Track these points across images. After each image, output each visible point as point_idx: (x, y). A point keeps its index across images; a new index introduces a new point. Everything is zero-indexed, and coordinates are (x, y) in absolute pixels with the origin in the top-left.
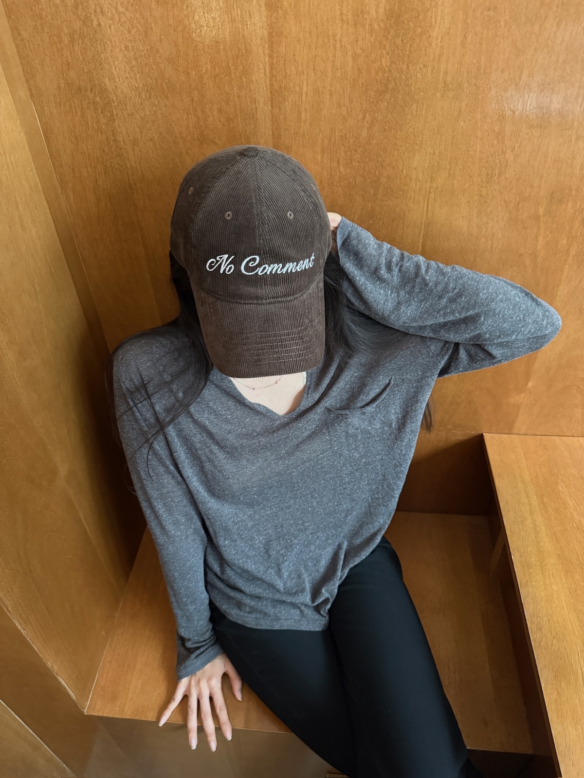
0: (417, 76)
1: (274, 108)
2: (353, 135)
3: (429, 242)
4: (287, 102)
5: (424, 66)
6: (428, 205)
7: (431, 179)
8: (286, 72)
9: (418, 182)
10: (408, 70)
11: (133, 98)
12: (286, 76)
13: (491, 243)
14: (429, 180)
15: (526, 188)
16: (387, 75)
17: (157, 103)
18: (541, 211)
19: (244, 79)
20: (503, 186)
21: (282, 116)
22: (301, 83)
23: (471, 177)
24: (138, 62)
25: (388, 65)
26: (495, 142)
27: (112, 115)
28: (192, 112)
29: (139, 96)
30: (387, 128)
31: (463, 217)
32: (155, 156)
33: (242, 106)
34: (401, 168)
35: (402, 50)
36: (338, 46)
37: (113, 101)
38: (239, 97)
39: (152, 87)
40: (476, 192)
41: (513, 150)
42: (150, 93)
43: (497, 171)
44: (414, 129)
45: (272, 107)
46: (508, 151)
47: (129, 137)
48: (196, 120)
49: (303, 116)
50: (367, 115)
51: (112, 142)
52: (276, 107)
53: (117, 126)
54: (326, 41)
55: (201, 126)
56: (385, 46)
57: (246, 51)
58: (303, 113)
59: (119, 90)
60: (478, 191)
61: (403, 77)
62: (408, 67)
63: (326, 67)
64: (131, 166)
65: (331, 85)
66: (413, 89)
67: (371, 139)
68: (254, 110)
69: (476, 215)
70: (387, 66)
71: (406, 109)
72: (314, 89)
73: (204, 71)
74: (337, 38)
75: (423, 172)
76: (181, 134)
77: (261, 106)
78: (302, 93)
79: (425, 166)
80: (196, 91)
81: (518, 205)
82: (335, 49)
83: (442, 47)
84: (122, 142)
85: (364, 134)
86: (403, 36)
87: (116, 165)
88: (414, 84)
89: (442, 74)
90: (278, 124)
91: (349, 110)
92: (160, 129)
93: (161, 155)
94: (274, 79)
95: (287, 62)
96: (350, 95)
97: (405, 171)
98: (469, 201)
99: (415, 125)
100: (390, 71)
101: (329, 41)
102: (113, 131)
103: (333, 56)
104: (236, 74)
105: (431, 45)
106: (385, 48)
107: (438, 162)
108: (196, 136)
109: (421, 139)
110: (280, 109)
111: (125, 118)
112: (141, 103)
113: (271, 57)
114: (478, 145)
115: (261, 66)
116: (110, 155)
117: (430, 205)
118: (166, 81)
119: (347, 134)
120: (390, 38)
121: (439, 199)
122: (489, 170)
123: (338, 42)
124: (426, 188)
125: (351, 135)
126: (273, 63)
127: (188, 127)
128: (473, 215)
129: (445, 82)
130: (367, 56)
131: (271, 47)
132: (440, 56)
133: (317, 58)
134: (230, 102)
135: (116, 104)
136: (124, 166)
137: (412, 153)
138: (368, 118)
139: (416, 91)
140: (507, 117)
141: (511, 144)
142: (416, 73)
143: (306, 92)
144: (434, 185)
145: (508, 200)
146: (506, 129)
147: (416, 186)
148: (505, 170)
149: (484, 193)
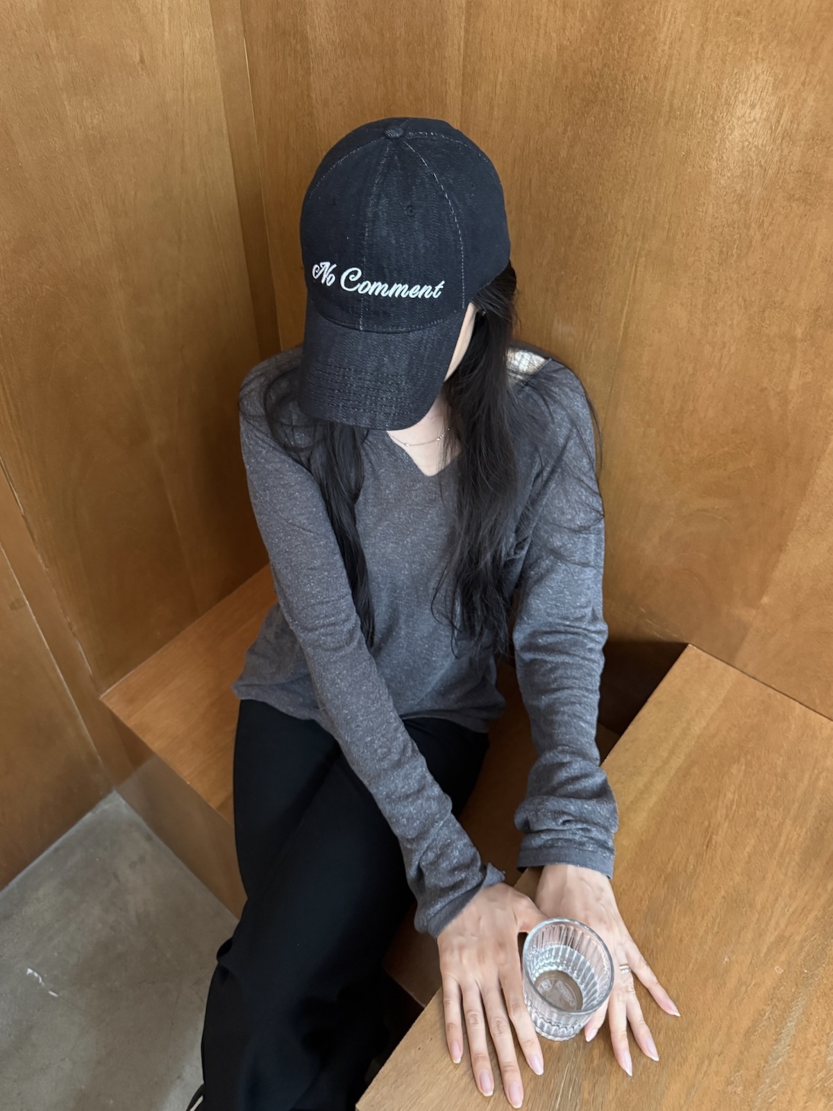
0: (635, 89)
2: (550, 152)
3: (634, 326)
4: (479, 91)
5: (645, 77)
6: (636, 272)
7: (643, 238)
8: (481, 54)
9: (625, 236)
10: (624, 79)
11: (329, 52)
12: (481, 58)
13: (720, 354)
14: (640, 238)
15: (777, 290)
16: (597, 80)
17: (350, 63)
18: (799, 332)
19: (436, 52)
20: (742, 276)
22: (496, 71)
23: (697, 249)
24: (337, 12)
25: (600, 67)
26: (735, 207)
27: (309, 68)
28: (381, 81)
29: (335, 52)
30: (591, 151)
31: (682, 304)
32: (343, 123)
33: (432, 85)
34: (605, 211)
35: (618, 51)
36: (542, 31)
37: (312, 53)
38: (429, 73)
39: (347, 44)
40: (703, 273)
41: (762, 225)
42: (345, 51)
43: (735, 250)
44: (626, 162)
45: (463, 94)
46: (753, 225)
47: (321, 95)
48: (385, 92)
49: (495, 113)
50: (569, 128)
51: (306, 97)
52: (468, 94)
53: (312, 81)
54: (529, 22)
55: (389, 99)
56: (598, 41)
57: (442, 19)
58: (496, 109)
59: (318, 41)
60: (705, 273)
61: (617, 87)
63: (525, 55)
64: (320, 129)
65: (530, 81)
66: (629, 107)
67: (572, 161)
68: (444, 93)
69: (700, 306)
70: (598, 69)
71: (618, 131)
72: (510, 81)
73: (398, 35)
74: (542, 21)
75: (633, 224)
77: (452, 89)
78: (496, 83)
79: (636, 217)
80: (388, 58)
81: (764, 311)
82: (538, 36)
83: (670, 56)
84: (315, 100)
85: (564, 153)
86: (621, 32)
87: (307, 125)
88: (630, 99)
89: (667, 92)
91: (549, 118)
92: (350, 94)
94: (468, 60)
95: (483, 42)
96: (550, 98)
97: (609, 215)
98: (692, 284)
99: (627, 156)
100: (601, 76)
101: (532, 24)
102: (308, 85)
103: (535, 44)
104: (429, 44)
105: (656, 50)
106: (597, 45)
107: (654, 216)
109: (633, 177)
110: (471, 97)
111: (320, 74)
112: (336, 60)
113: (467, 31)
114: (711, 206)
115: (456, 42)
116: (303, 112)
117: (638, 274)
118: (361, 39)
119: (543, 148)
120: (605, 32)
121: (651, 269)
122: (723, 247)
123: (542, 27)
124: (635, 248)
125: (548, 150)
126: (468, 40)
127: (376, 98)
128: (696, 305)
129: (671, 106)
130: (575, 51)
131: (468, 20)
132: (667, 68)
133: (516, 43)
134: (420, 78)
135: (313, 56)
136: (314, 128)
137: (620, 194)
138: (570, 134)
139: (633, 109)
140: (755, 174)
141: (758, 216)
142: (633, 85)
143: (501, 83)
144: (647, 246)
145: (748, 299)
146: (753, 192)
147: (622, 240)
148: (747, 253)
149: (714, 278)
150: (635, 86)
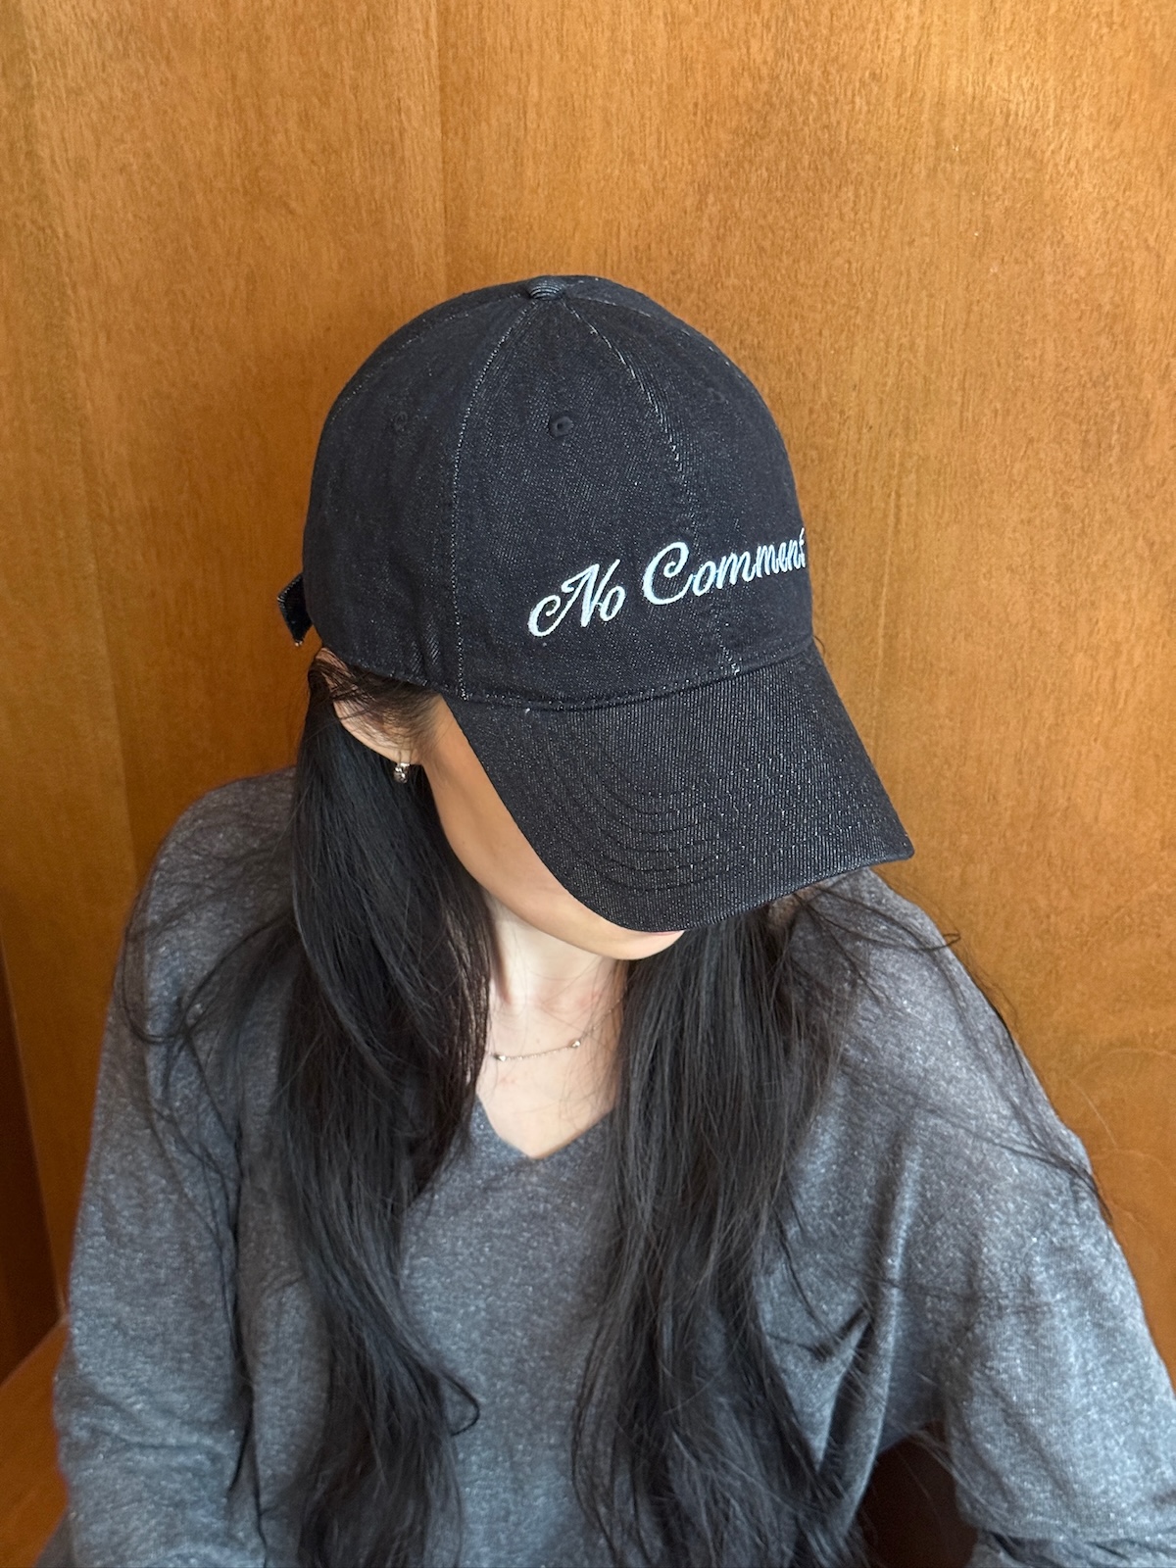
0: (853, 102)
1: (451, 135)
2: (670, 253)
3: (908, 631)
4: (483, 124)
5: (873, 75)
6: (898, 507)
7: (907, 428)
8: (484, 41)
9: (865, 430)
10: (828, 81)
11: (84, 47)
12: (483, 49)
13: (1109, 673)
14: (900, 431)
16: (764, 87)
17: (142, 71)
19: (369, 39)
20: (1137, 491)
21: (471, 163)
22: (524, 77)
23: (1031, 441)
25: (769, 60)
26: (1104, 342)
27: (28, 86)
28: (231, 111)
29: (100, 46)
30: (767, 244)
31: (1010, 569)
32: (130, 216)
33: (366, 116)
34: (811, 377)
35: (807, 24)
37: (34, 49)
38: (355, 88)
39: (132, 26)
40: (1050, 495)
42: (127, 43)
43: (1115, 437)
44: (850, 263)
45: (444, 133)
46: (1147, 377)
47: (66, 150)
48: (240, 136)
49: (529, 173)
50: (711, 199)
51: (22, 157)
52: (456, 133)
53: (38, 114)
55: (254, 155)
58: (530, 164)
59: (50, 21)
60: (1055, 493)
61: (813, 99)
62: (826, 73)
63: (591, 41)
64: (66, 235)
65: (608, 96)
66: (844, 143)
67: (723, 272)
68: (396, 133)
69: (1052, 569)
70: (765, 62)
71: (826, 197)
72: (559, 99)
75: (881, 402)
76: (199, 166)
77: (415, 124)
78: (525, 105)
79: (885, 385)
80: (243, 55)
83: (925, 28)
84: (48, 164)
85: (703, 254)
87: (28, 224)
88: (844, 124)
89: (927, 105)
90: (461, 185)
91: (659, 177)
92: (149, 144)
93: (145, 217)
94: (450, 54)
95: (485, 13)
96: (659, 133)
97: (823, 387)
98: (1030, 521)
99: (850, 251)
100: (774, 78)
102: (27, 128)
103: (614, 13)
104: (348, 21)
105: (891, 17)
107: (925, 377)
108: (238, 180)
109: (869, 295)
110: (465, 140)
111: (60, 98)
112: (103, 65)
114: (1050, 345)
115: (417, 13)
116: (16, 193)
117: (905, 510)
118: (170, 15)
119: (653, 246)
121: (932, 498)
122: (1088, 431)
124: (891, 455)
125: (665, 251)
126: (447, 9)
127: (219, 152)
128: (1043, 568)
129: (938, 133)
130: (707, 25)
132: (921, 53)
133: (567, 12)
134: (332, 100)
135: (40, 55)
136: (48, 231)
137: (843, 337)
138: (713, 208)
139: (853, 147)
140: (1137, 268)
141: (1155, 356)
142: (849, 93)
143: (538, 105)
144: (916, 447)
145: (1157, 539)
146: (1138, 306)
147: (859, 440)
148: (1142, 439)
149: (1076, 502)
150: (854, 95)
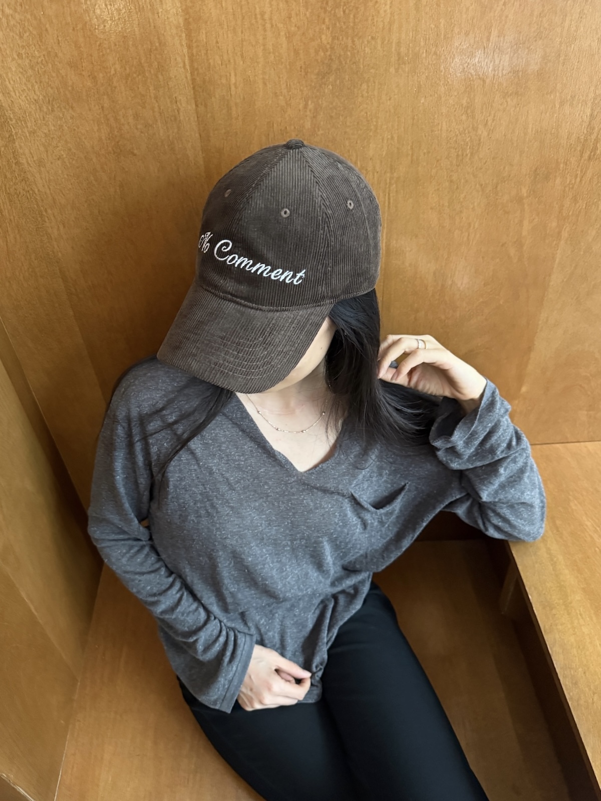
0: (365, 50)
1: (199, 106)
2: (295, 128)
4: (213, 98)
5: (373, 38)
6: (389, 199)
7: (391, 169)
8: (209, 63)
9: (375, 174)
10: (354, 44)
11: (33, 112)
12: (209, 68)
13: (467, 234)
14: (389, 170)
15: (504, 168)
16: (328, 53)
17: (61, 115)
18: (524, 192)
19: (160, 76)
20: (476, 168)
21: (209, 115)
22: (228, 75)
23: (438, 161)
24: (35, 70)
25: (330, 42)
26: (464, 117)
27: (11, 135)
28: (103, 121)
29: (40, 110)
30: (333, 114)
31: (432, 209)
32: (66, 176)
33: (162, 108)
35: (344, 23)
36: (268, 26)
37: (11, 119)
38: (156, 98)
39: (53, 98)
40: (445, 178)
41: (486, 124)
42: (53, 105)
43: (468, 151)
44: (367, 113)
45: (197, 106)
46: (480, 126)
47: (33, 157)
48: (109, 130)
49: (234, 112)
50: (310, 102)
51: (14, 165)
52: (202, 105)
53: (18, 147)
54: (253, 21)
55: (116, 136)
56: (324, 19)
57: (160, 44)
58: (234, 109)
59: (16, 105)
60: (447, 177)
61: (349, 53)
62: (353, 41)
63: (255, 52)
64: (39, 190)
65: (264, 73)
66: (362, 67)
67: (316, 129)
68: (176, 111)
69: (446, 204)
70: (328, 43)
71: (356, 90)
72: (244, 80)
73: (113, 72)
74: (267, 16)
75: (381, 161)
76: (93, 148)
77: (184, 105)
78: (230, 85)
79: (382, 155)
80: (105, 97)
81: (496, 187)
82: (265, 30)
83: (392, 14)
84: (26, 165)
86: (345, 5)
87: (21, 191)
88: (361, 60)
89: (394, 45)
90: (206, 124)
91: (288, 99)
92: (69, 145)
93: (72, 174)
94: (196, 73)
95: (209, 52)
96: (287, 82)
97: (359, 163)
98: (438, 189)
99: (367, 108)
100: (332, 48)
101: (257, 22)
102: (14, 153)
103: (264, 38)
104: (150, 71)
105: (379, 12)
106: (324, 23)
107: (398, 148)
108: (110, 149)
109: (375, 123)
110: (206, 106)
111: (27, 136)
112: (44, 118)
113: (189, 47)
114: (444, 123)
115: (179, 59)
116: (14, 181)
118: (70, 88)
119: (288, 127)
120: (329, 9)
121: (402, 191)
122: (458, 151)
123: (268, 22)
124: (386, 180)
125: (293, 127)
126: (192, 55)
127: (100, 139)
128: (443, 205)
129: (399, 54)
130: (303, 33)
131: (189, 36)
132: (391, 23)
133: (244, 43)
134: (146, 105)
135: (14, 121)
136: (31, 192)
137: (366, 141)
138: (311, 106)
139: (366, 68)
140: (476, 87)
141: (483, 118)
142: (363, 47)
143: (235, 84)
144: (395, 175)
145: (484, 183)
146: (476, 101)
147: (374, 178)
148: (478, 149)
149: (454, 178)
150: (365, 47)
